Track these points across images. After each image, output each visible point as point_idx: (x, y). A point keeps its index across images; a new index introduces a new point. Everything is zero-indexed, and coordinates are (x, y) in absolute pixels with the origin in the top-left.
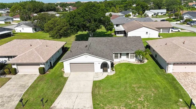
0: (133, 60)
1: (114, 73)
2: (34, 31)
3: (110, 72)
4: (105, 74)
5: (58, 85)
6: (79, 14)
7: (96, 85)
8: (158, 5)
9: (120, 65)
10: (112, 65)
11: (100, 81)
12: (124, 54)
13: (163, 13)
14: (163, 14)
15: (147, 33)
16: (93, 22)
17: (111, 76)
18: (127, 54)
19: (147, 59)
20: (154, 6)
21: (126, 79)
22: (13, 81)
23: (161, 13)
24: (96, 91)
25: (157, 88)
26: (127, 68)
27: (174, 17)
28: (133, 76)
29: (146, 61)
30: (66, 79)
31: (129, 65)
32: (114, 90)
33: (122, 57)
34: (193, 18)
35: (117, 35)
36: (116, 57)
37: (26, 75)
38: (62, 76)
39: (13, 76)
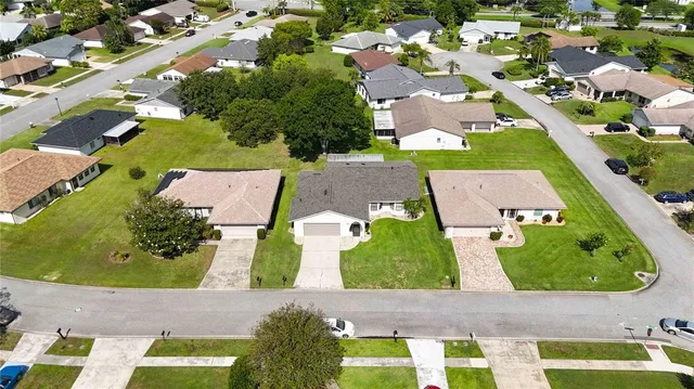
0: (400, 213)
1: (369, 237)
2: (184, 116)
3: (364, 237)
4: (357, 240)
5: (292, 258)
6: (305, 113)
7: (345, 257)
9: (380, 222)
10: (367, 225)
11: (351, 252)
12: (386, 204)
13: (511, 34)
15: (439, 139)
16: (331, 127)
17: (366, 244)
18: (392, 204)
19: (425, 210)
21: (385, 248)
24: (346, 267)
25: (423, 261)
26: (389, 228)
28: (396, 243)
29: (421, 214)
30: (300, 248)
31: (393, 222)
32: (369, 265)
33: (383, 207)
34: (567, 76)
35: (379, 138)
36: (374, 208)
37: (237, 240)
38: (293, 243)
39: (218, 243)
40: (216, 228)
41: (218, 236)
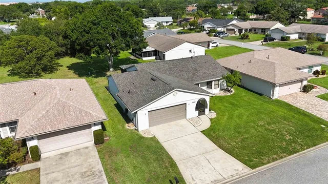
0: (217, 91)
1: (213, 113)
7: (213, 135)
8: (152, 11)
11: (212, 129)
13: (169, 22)
14: (168, 24)
18: (209, 83)
20: (147, 12)
22: (53, 172)
23: (167, 22)
27: (188, 27)
30: (156, 140)
34: (218, 28)
37: (66, 154)
38: (142, 138)
39: (38, 164)
40: (30, 144)
41: (36, 154)
